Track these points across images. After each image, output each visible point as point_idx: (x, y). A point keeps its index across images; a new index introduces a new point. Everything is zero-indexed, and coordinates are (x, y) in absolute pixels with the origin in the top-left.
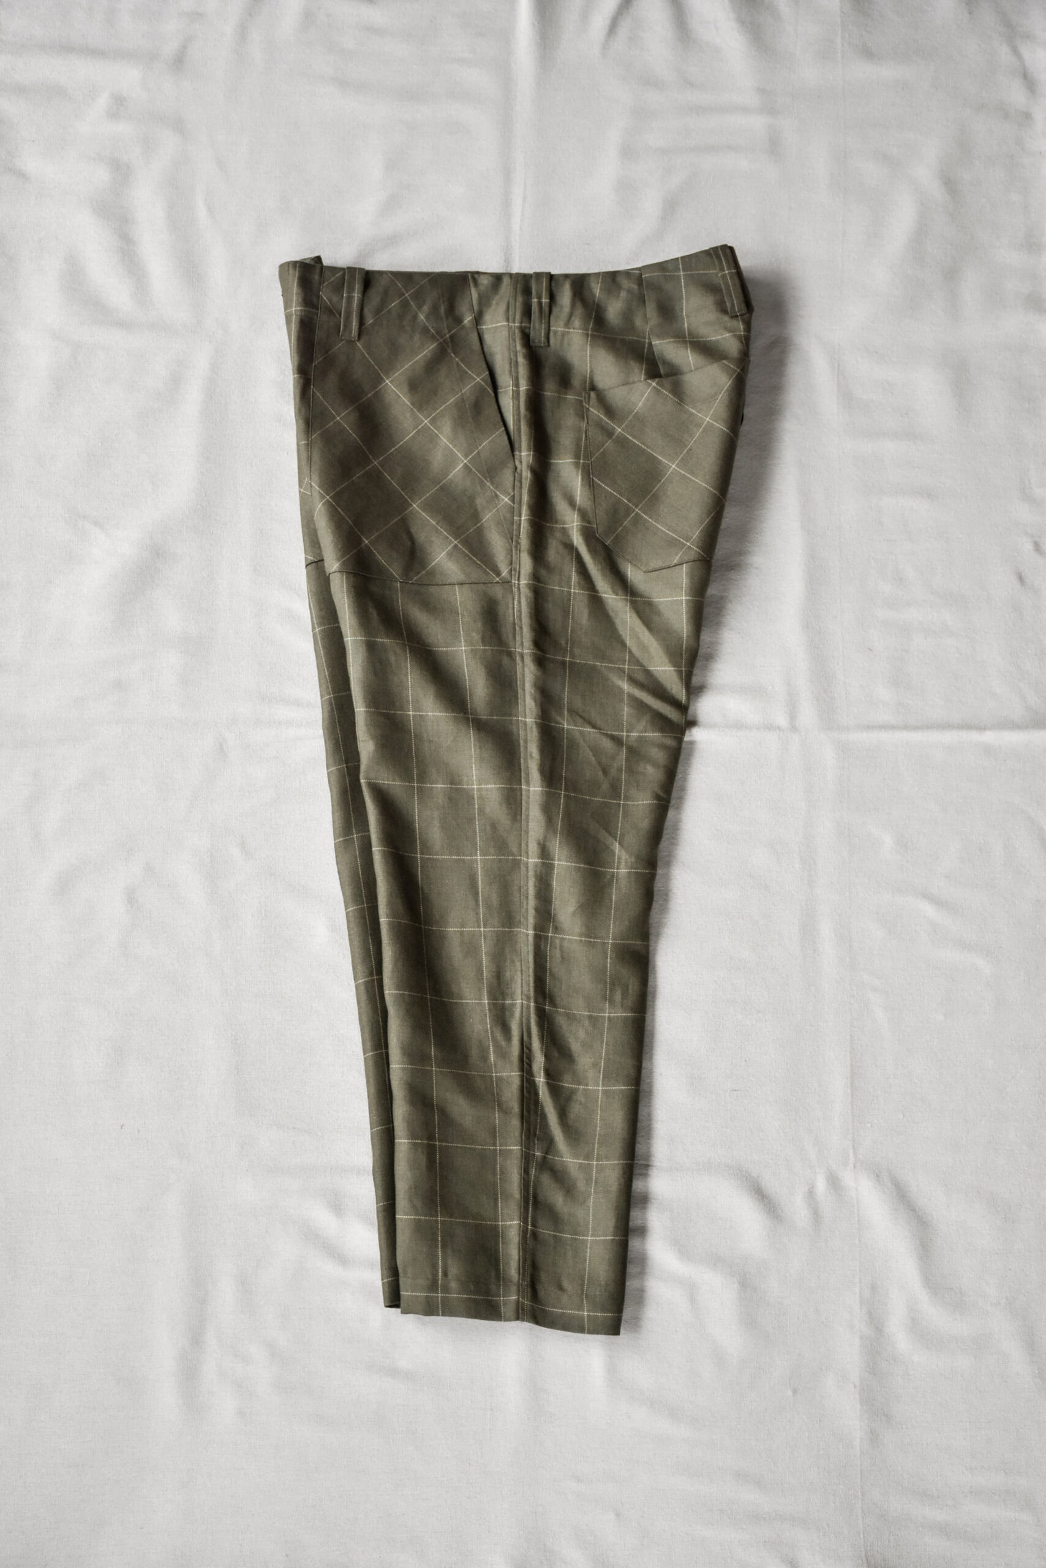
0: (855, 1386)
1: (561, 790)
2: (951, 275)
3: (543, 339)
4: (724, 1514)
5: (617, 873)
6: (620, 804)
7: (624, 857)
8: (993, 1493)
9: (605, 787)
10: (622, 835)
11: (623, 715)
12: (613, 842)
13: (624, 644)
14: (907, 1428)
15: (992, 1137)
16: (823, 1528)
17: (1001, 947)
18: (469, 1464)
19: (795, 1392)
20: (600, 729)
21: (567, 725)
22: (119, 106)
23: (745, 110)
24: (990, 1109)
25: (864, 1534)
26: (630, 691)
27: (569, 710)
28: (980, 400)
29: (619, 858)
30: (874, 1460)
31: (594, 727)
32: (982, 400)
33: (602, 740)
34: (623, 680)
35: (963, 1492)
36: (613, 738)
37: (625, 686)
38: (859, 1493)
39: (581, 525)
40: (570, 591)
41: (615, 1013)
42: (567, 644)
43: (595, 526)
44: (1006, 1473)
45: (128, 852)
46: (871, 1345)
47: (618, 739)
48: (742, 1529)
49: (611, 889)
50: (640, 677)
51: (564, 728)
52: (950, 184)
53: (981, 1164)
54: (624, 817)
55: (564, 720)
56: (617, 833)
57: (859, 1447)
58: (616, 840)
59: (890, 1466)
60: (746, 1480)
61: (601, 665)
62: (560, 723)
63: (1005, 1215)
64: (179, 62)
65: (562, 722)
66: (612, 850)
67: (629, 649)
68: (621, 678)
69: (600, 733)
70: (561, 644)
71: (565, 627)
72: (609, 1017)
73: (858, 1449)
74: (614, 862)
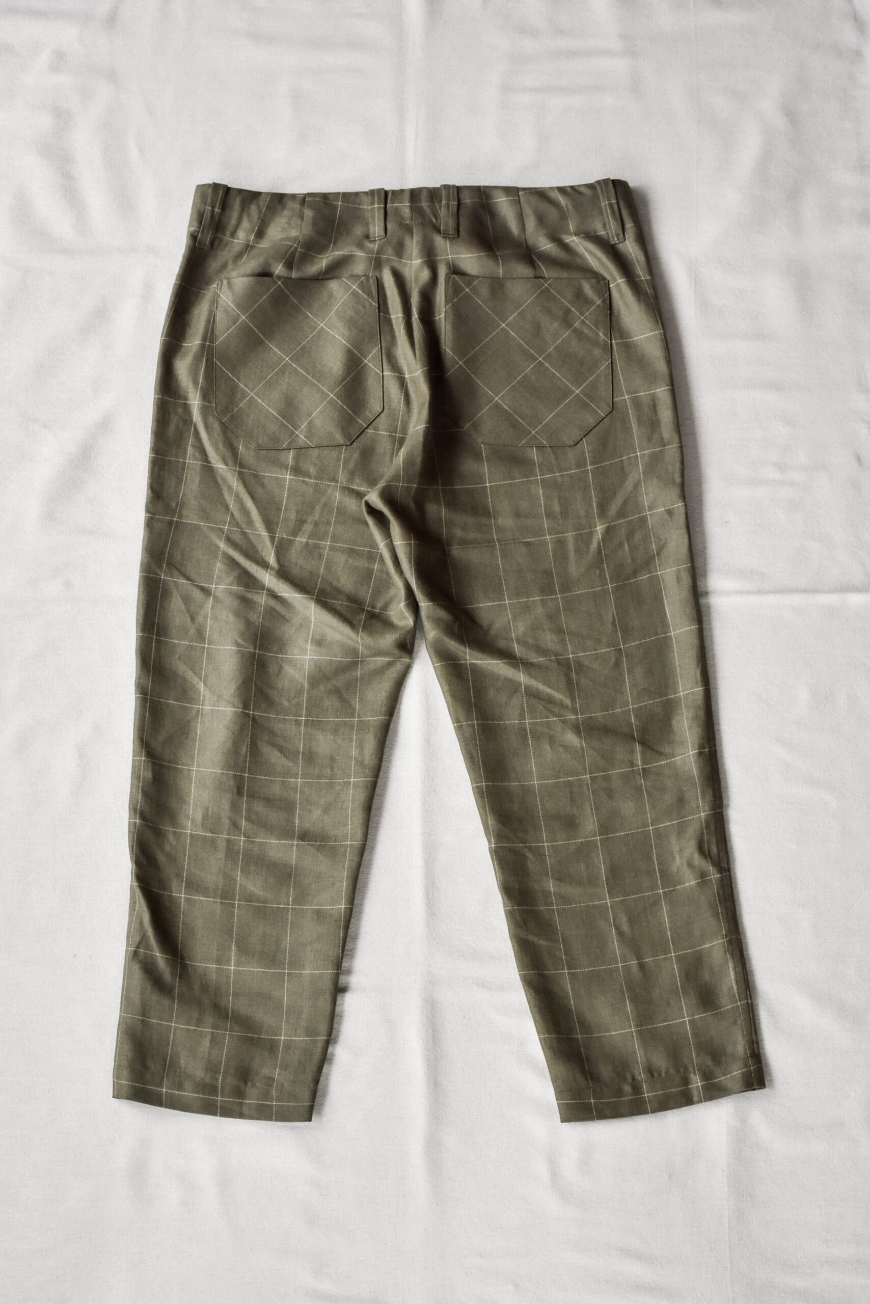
0: (723, 1171)
1: (153, 635)
2: (794, 195)
3: (207, 243)
4: (609, 1284)
5: (202, 709)
6: (204, 647)
7: (208, 696)
8: (846, 1262)
9: (192, 632)
10: (206, 676)
11: (215, 570)
12: (198, 682)
13: (227, 508)
14: (769, 1207)
15: (840, 951)
16: (697, 1296)
17: (846, 784)
18: (385, 1244)
19: (670, 1176)
20: (193, 581)
21: (165, 576)
22: (59, 60)
23: (609, 53)
24: (838, 926)
25: (733, 1300)
26: (225, 549)
27: (168, 564)
28: (820, 304)
29: (204, 697)
30: (741, 1235)
31: (188, 578)
32: (822, 304)
33: (193, 591)
34: (221, 539)
35: (820, 1262)
36: (202, 589)
37: (222, 545)
38: (728, 1264)
39: (202, 404)
40: (185, 462)
41: (196, 831)
42: (177, 506)
43: (214, 405)
44: (858, 1245)
45: (78, 713)
46: (737, 1134)
47: (207, 590)
48: (626, 1297)
49: (197, 723)
50: (237, 537)
51: (161, 579)
52: (791, 115)
53: (831, 974)
54: (207, 659)
55: (162, 572)
56: (202, 674)
57: (727, 1224)
58: (201, 680)
59: (755, 1240)
60: (628, 1255)
61: (204, 525)
62: (159, 575)
63: (854, 1018)
64: (111, 20)
65: (160, 573)
66: (198, 689)
67: (232, 512)
68: (220, 538)
69: (193, 584)
70: (172, 505)
71: (177, 492)
72: (191, 834)
73: (727, 1226)
74: (200, 700)
